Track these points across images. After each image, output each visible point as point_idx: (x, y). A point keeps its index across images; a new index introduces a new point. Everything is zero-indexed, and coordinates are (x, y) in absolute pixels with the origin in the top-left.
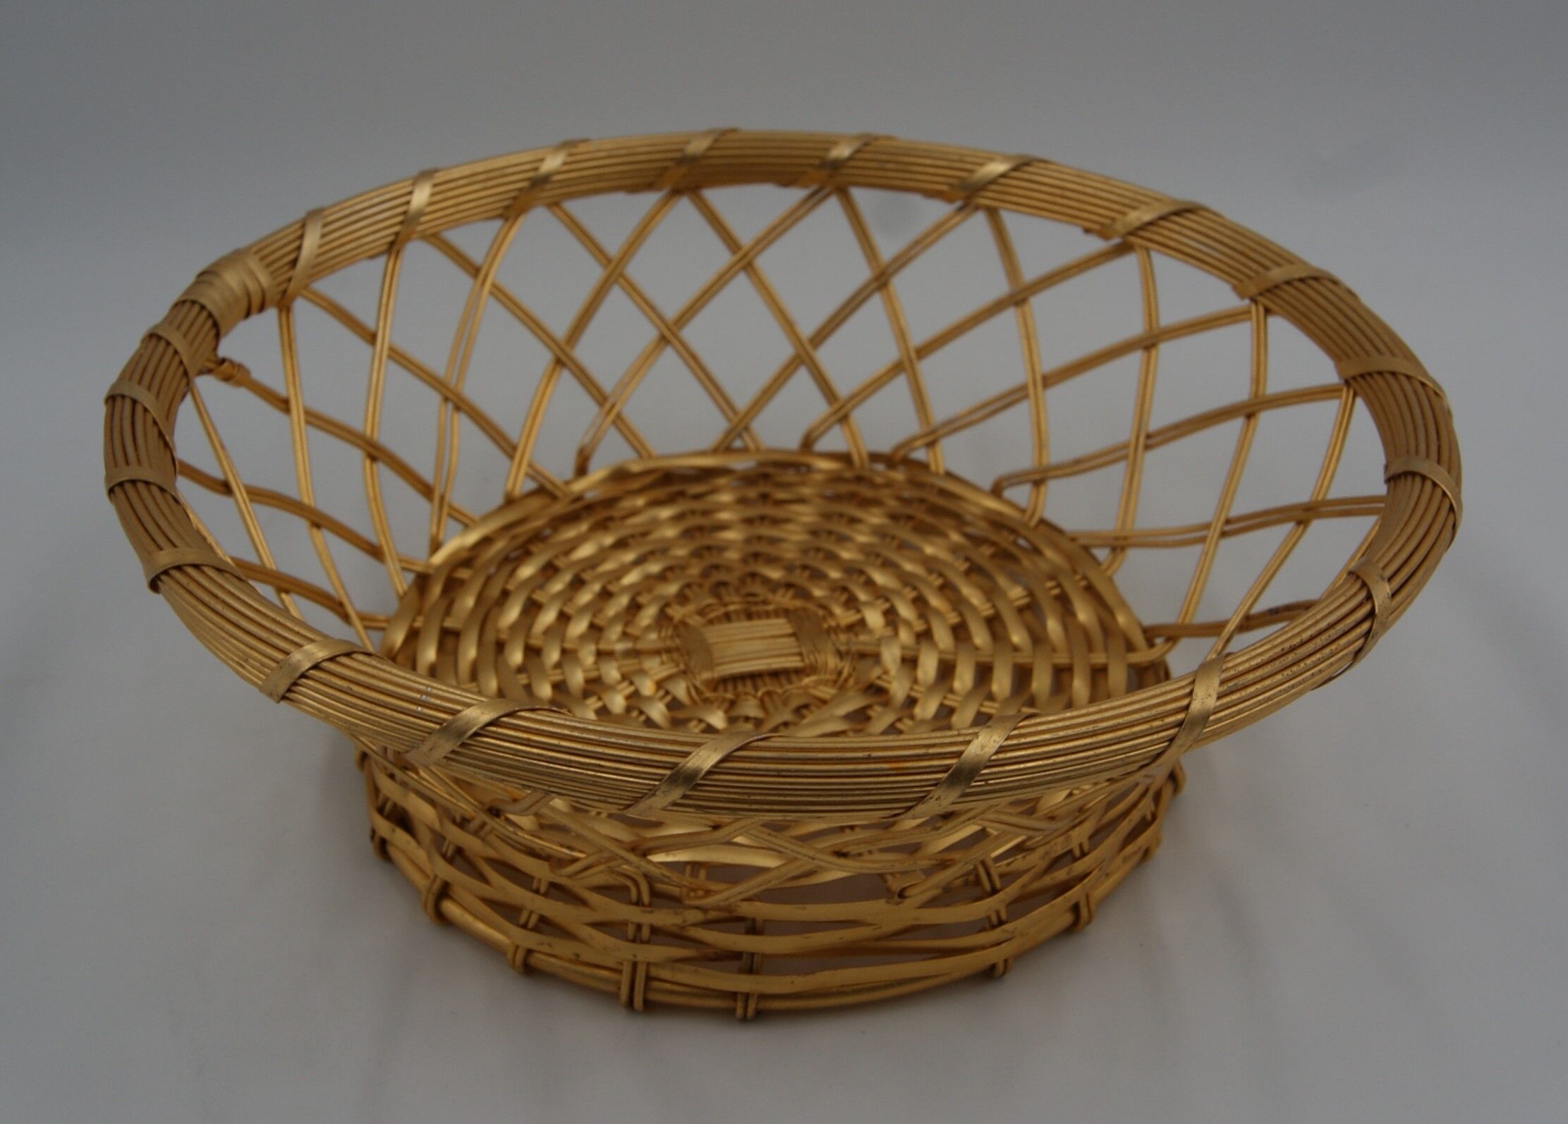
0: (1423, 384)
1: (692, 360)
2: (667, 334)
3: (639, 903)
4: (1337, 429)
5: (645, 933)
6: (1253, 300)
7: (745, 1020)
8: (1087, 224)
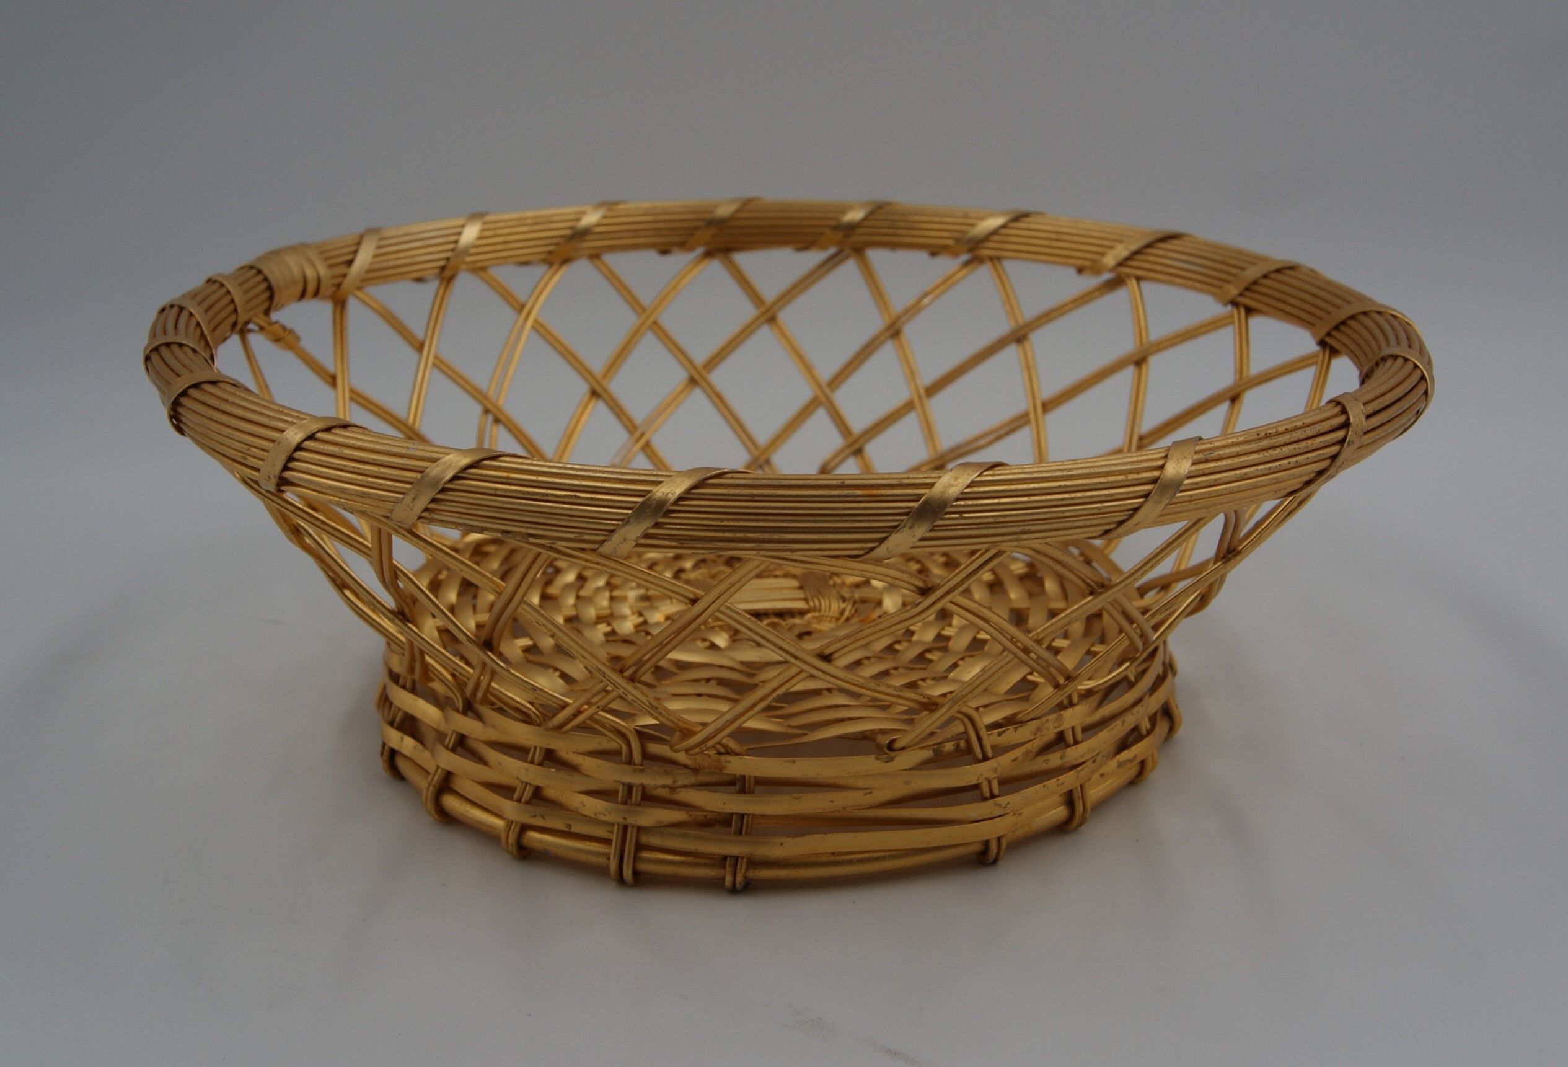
0: (1393, 316)
1: (718, 399)
2: (696, 376)
3: (630, 761)
4: (1315, 384)
5: (636, 796)
6: (1234, 304)
7: (734, 891)
8: (1079, 263)
